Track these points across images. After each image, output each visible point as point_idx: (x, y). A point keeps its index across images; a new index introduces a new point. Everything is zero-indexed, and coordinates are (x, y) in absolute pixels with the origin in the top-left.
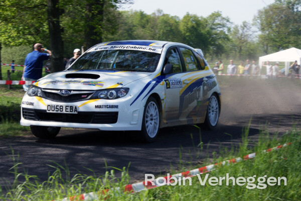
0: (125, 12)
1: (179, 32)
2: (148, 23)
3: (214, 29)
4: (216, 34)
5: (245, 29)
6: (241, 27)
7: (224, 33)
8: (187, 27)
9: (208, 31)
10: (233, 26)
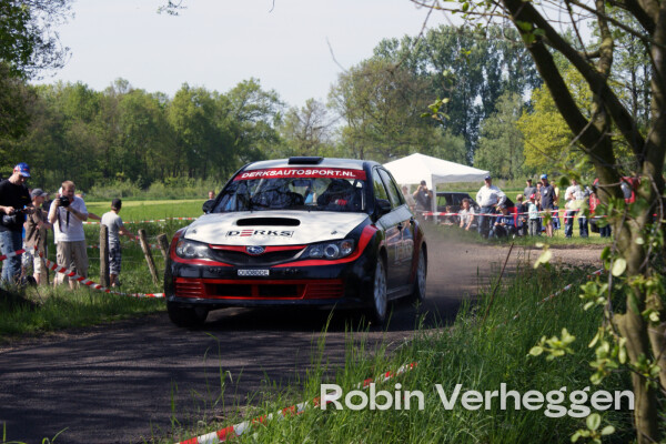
0: (44, 88)
1: (167, 127)
2: (97, 112)
3: (246, 118)
4: (250, 130)
5: (313, 116)
6: (303, 111)
7: (268, 127)
8: (186, 118)
9: (232, 123)
10: (286, 110)
